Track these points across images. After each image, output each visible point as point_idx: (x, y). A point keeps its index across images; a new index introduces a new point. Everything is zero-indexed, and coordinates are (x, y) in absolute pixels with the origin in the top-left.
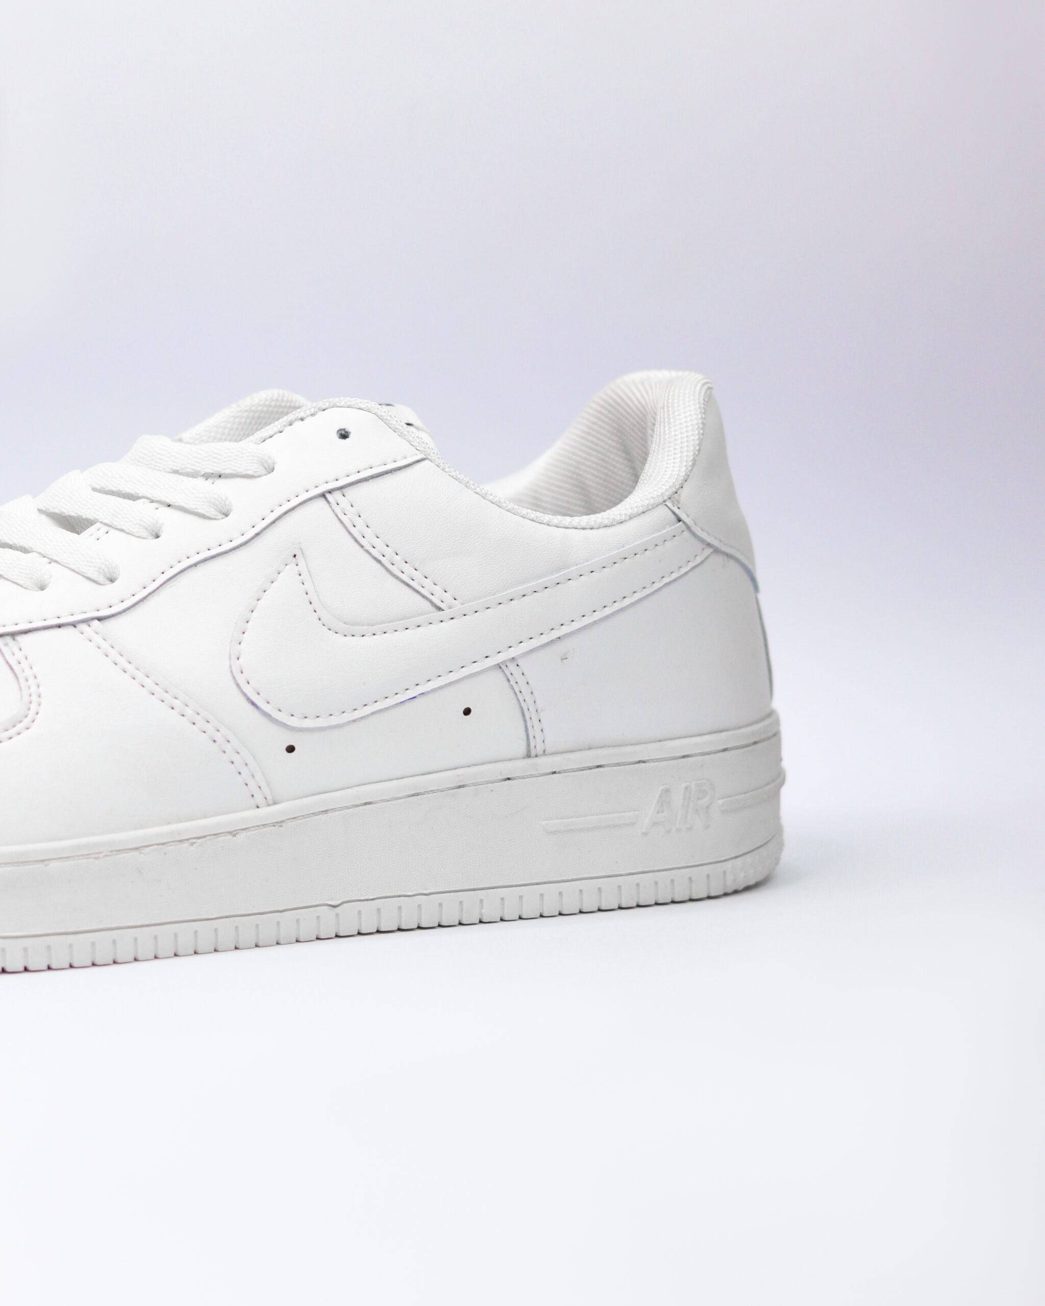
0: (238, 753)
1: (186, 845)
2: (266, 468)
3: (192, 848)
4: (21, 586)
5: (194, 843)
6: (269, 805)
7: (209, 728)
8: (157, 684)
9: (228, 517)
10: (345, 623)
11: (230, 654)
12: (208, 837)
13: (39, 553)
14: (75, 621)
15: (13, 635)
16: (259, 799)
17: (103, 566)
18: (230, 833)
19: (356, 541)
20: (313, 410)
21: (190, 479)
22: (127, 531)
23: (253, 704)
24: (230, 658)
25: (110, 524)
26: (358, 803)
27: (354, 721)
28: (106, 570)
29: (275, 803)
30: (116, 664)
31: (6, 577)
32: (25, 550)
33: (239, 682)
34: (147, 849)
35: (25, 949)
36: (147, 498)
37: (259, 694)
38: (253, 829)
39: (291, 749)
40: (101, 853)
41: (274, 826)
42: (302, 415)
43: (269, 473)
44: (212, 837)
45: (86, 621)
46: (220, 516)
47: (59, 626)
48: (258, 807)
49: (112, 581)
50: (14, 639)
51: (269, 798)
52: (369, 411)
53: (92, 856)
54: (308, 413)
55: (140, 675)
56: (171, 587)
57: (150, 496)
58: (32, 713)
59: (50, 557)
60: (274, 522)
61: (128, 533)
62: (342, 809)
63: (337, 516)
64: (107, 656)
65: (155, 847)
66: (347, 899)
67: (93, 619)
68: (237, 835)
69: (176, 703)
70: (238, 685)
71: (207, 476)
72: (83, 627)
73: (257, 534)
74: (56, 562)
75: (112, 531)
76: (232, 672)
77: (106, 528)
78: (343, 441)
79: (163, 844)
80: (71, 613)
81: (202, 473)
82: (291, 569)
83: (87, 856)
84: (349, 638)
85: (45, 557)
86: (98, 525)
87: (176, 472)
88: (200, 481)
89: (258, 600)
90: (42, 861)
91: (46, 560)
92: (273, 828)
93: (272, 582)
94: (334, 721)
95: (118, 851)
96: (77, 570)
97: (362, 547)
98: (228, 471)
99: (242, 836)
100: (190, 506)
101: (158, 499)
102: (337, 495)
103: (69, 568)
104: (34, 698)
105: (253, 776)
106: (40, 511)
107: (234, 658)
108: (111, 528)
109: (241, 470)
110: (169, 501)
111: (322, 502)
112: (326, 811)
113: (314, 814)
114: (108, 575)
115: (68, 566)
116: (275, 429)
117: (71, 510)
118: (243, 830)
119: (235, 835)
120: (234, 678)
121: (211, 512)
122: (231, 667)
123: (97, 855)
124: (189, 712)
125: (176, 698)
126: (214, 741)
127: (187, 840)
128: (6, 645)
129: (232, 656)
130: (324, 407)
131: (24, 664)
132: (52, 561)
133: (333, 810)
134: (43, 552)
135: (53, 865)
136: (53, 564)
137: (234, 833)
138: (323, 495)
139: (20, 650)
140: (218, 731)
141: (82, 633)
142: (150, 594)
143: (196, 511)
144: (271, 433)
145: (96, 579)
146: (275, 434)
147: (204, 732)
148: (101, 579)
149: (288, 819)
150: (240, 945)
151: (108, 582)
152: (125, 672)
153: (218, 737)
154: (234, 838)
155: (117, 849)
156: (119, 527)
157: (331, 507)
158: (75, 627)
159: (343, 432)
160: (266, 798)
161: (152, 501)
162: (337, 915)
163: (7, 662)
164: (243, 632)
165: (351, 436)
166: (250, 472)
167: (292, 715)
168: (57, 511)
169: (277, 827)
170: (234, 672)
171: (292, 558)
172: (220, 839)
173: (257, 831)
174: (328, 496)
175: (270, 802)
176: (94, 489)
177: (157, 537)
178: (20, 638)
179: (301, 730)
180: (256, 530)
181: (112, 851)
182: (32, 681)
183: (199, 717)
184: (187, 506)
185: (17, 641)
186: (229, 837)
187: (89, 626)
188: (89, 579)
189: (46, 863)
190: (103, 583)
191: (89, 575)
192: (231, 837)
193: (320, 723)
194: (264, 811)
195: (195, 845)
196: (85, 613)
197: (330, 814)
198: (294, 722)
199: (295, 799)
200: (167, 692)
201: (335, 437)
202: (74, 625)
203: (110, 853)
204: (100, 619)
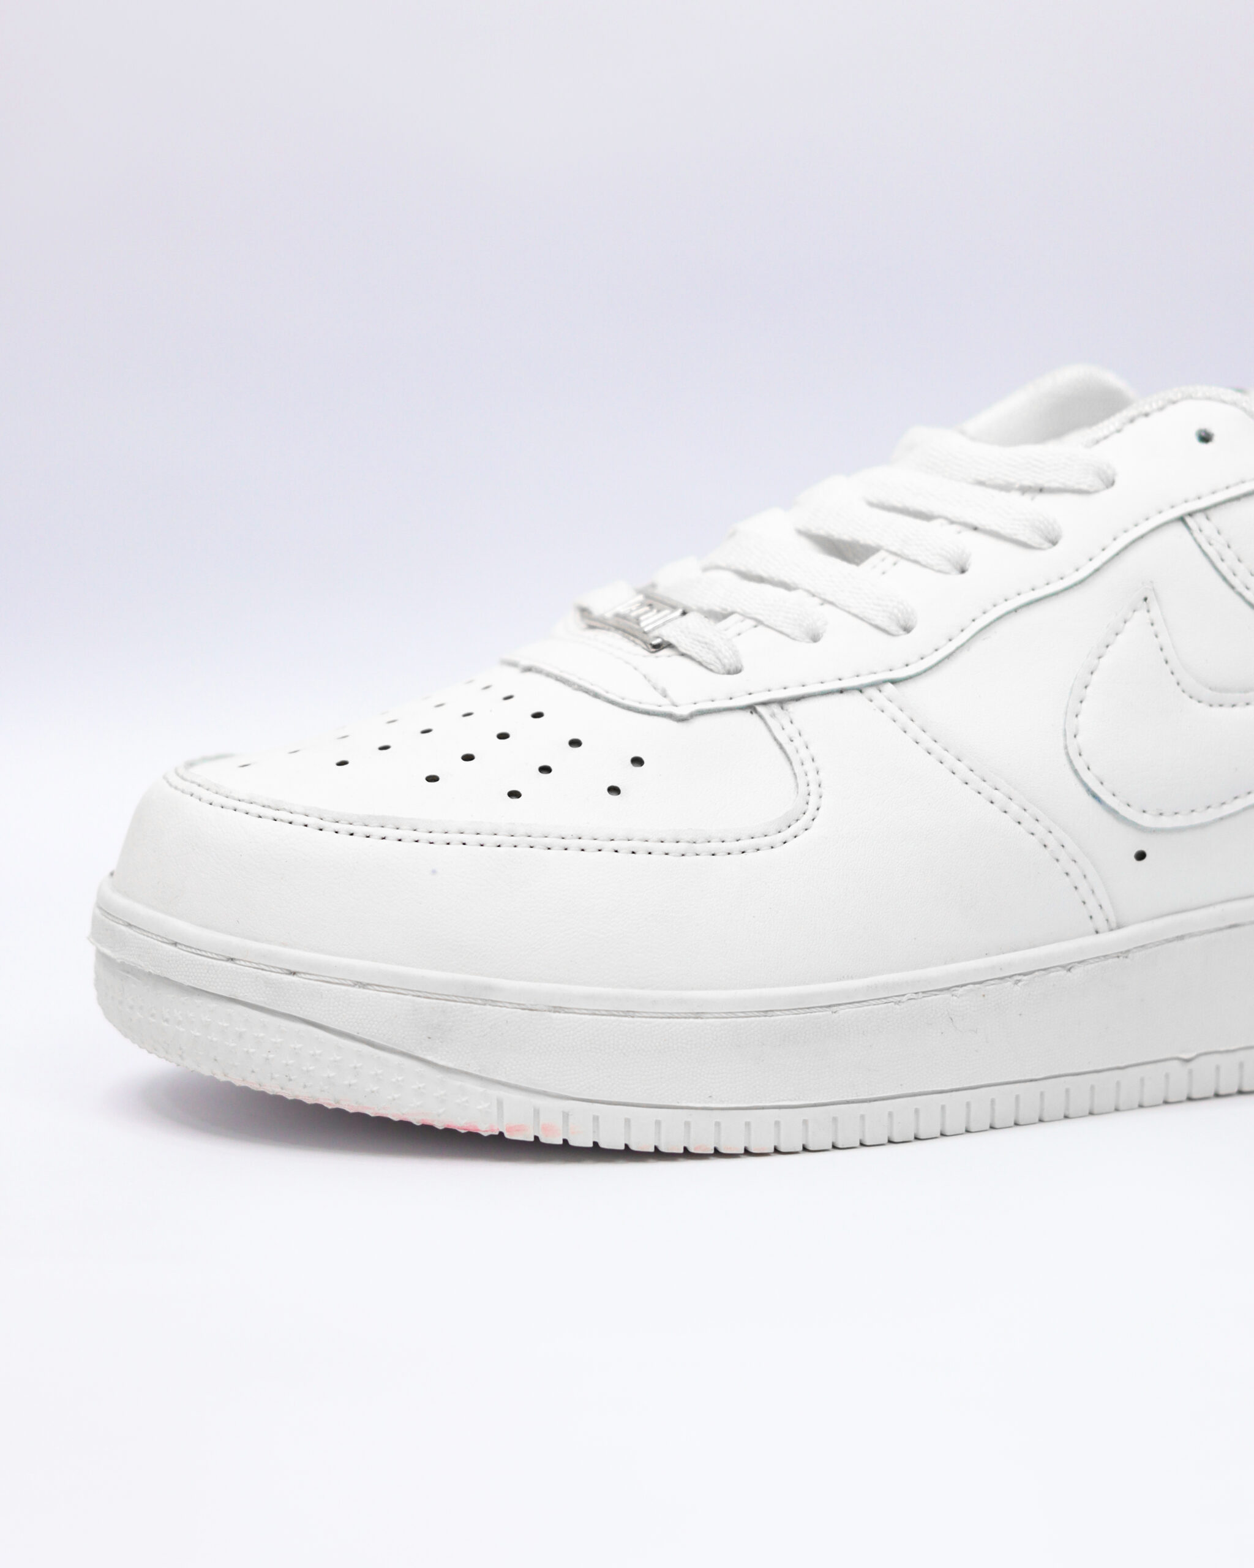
0: (1075, 861)
1: (1009, 983)
2: (1102, 481)
3: (1017, 988)
4: (788, 636)
5: (1019, 981)
6: (1111, 930)
7: (1039, 828)
8: (972, 771)
9: (1057, 546)
10: (1210, 689)
11: (1065, 730)
12: (1037, 973)
13: (808, 591)
14: (862, 685)
15: (781, 703)
16: (1100, 923)
17: (896, 611)
18: (1063, 967)
19: (1225, 579)
20: (1160, 403)
21: (1003, 494)
22: (924, 563)
23: (1095, 796)
24: (1065, 735)
25: (899, 552)
26: (1222, 925)
27: (1222, 819)
28: (900, 615)
29: (1119, 927)
30: (917, 743)
31: (766, 623)
32: (787, 587)
33: (1077, 767)
34: (961, 990)
35: (805, 1122)
36: (946, 518)
37: (1102, 783)
38: (1091, 961)
39: (1141, 856)
40: (904, 995)
41: (1118, 957)
42: (1147, 409)
43: (1107, 487)
44: (1043, 972)
45: (877, 685)
46: (1046, 545)
47: (841, 691)
48: (1097, 932)
49: (907, 630)
50: (782, 708)
51: (1113, 919)
52: (1234, 404)
53: (891, 1000)
54: (1155, 406)
55: (949, 758)
56: (984, 639)
57: (950, 516)
58: (811, 808)
59: (823, 596)
60: (1118, 554)
61: (925, 566)
62: (1202, 933)
63: (1200, 546)
64: (905, 732)
65: (971, 986)
66: (1203, 1051)
67: (885, 682)
68: (1072, 970)
69: (997, 796)
70: (1076, 772)
71: (1024, 490)
72: (872, 692)
73: (1097, 570)
74: (831, 603)
75: (903, 564)
76: (1067, 754)
77: (893, 559)
78: (1204, 446)
79: (981, 983)
80: (856, 674)
81: (1017, 486)
82: (1141, 616)
83: (886, 999)
84: (1216, 710)
85: (814, 595)
86: (882, 554)
87: (981, 483)
88: (1015, 496)
89: (1100, 658)
90: (830, 1006)
91: (816, 601)
92: (1117, 959)
93: (1117, 634)
94: (1197, 819)
95: (923, 992)
96: (861, 616)
97: (1233, 587)
98: (1054, 485)
99: (1078, 971)
100: (1006, 531)
101: (962, 520)
102: (1200, 518)
103: (849, 612)
104: (813, 787)
105: (1093, 892)
106: (800, 532)
107: (1070, 735)
108: (899, 559)
109: (1071, 483)
110: (976, 523)
111: (1179, 528)
112: (1181, 938)
113: (1168, 941)
114: (902, 623)
115: (847, 609)
116: (1112, 428)
117: (842, 532)
118: (1080, 962)
119: (1069, 970)
120: (1071, 762)
121: (1036, 540)
122: (1066, 747)
123: (898, 999)
124: (1014, 807)
125: (996, 789)
126: (1045, 846)
127: (1011, 977)
128: (773, 715)
129: (1068, 733)
130: (1174, 399)
131: (798, 741)
132: (825, 601)
133: (1191, 935)
134: (813, 590)
135: (843, 1011)
136: (827, 607)
137: (1069, 968)
138: (1182, 519)
139: (792, 722)
140: (1050, 832)
141: (871, 701)
142: (958, 649)
143: (1014, 537)
144: (1106, 432)
145: (887, 629)
146: (1112, 434)
147: (1033, 834)
148: (894, 628)
149: (1135, 948)
150: (1071, 1113)
151: (902, 632)
152: (929, 753)
153: (1050, 840)
154: (1069, 974)
156: (912, 558)
157: (1192, 534)
158: (861, 691)
159: (1203, 434)
160: (1107, 920)
161: (952, 522)
162: (1190, 1072)
163: (775, 739)
164: (1080, 700)
165: (1216, 439)
166: (1084, 487)
167: (1144, 812)
168: (822, 532)
169: (1121, 958)
170: (1071, 755)
171: (1142, 602)
172: (1052, 974)
173: (1096, 964)
174: (1189, 520)
175: (1114, 925)
176: (871, 504)
177: (963, 571)
178: (792, 707)
179: (1154, 831)
180: (1096, 564)
181: (917, 993)
182: (809, 765)
183: (1026, 814)
184: (1002, 532)
185: (787, 710)
186: (1063, 972)
187: (880, 691)
188: (877, 627)
189: (835, 1009)
190: (896, 633)
191: (878, 622)
192: (1065, 971)
193: (1180, 821)
194: (1106, 937)
195: (1020, 984)
196: (875, 673)
197: (1187, 941)
198: (1147, 821)
199: (1142, 921)
200: (984, 781)
201: (1195, 440)
202: (860, 690)
203: (914, 996)
204: (894, 682)
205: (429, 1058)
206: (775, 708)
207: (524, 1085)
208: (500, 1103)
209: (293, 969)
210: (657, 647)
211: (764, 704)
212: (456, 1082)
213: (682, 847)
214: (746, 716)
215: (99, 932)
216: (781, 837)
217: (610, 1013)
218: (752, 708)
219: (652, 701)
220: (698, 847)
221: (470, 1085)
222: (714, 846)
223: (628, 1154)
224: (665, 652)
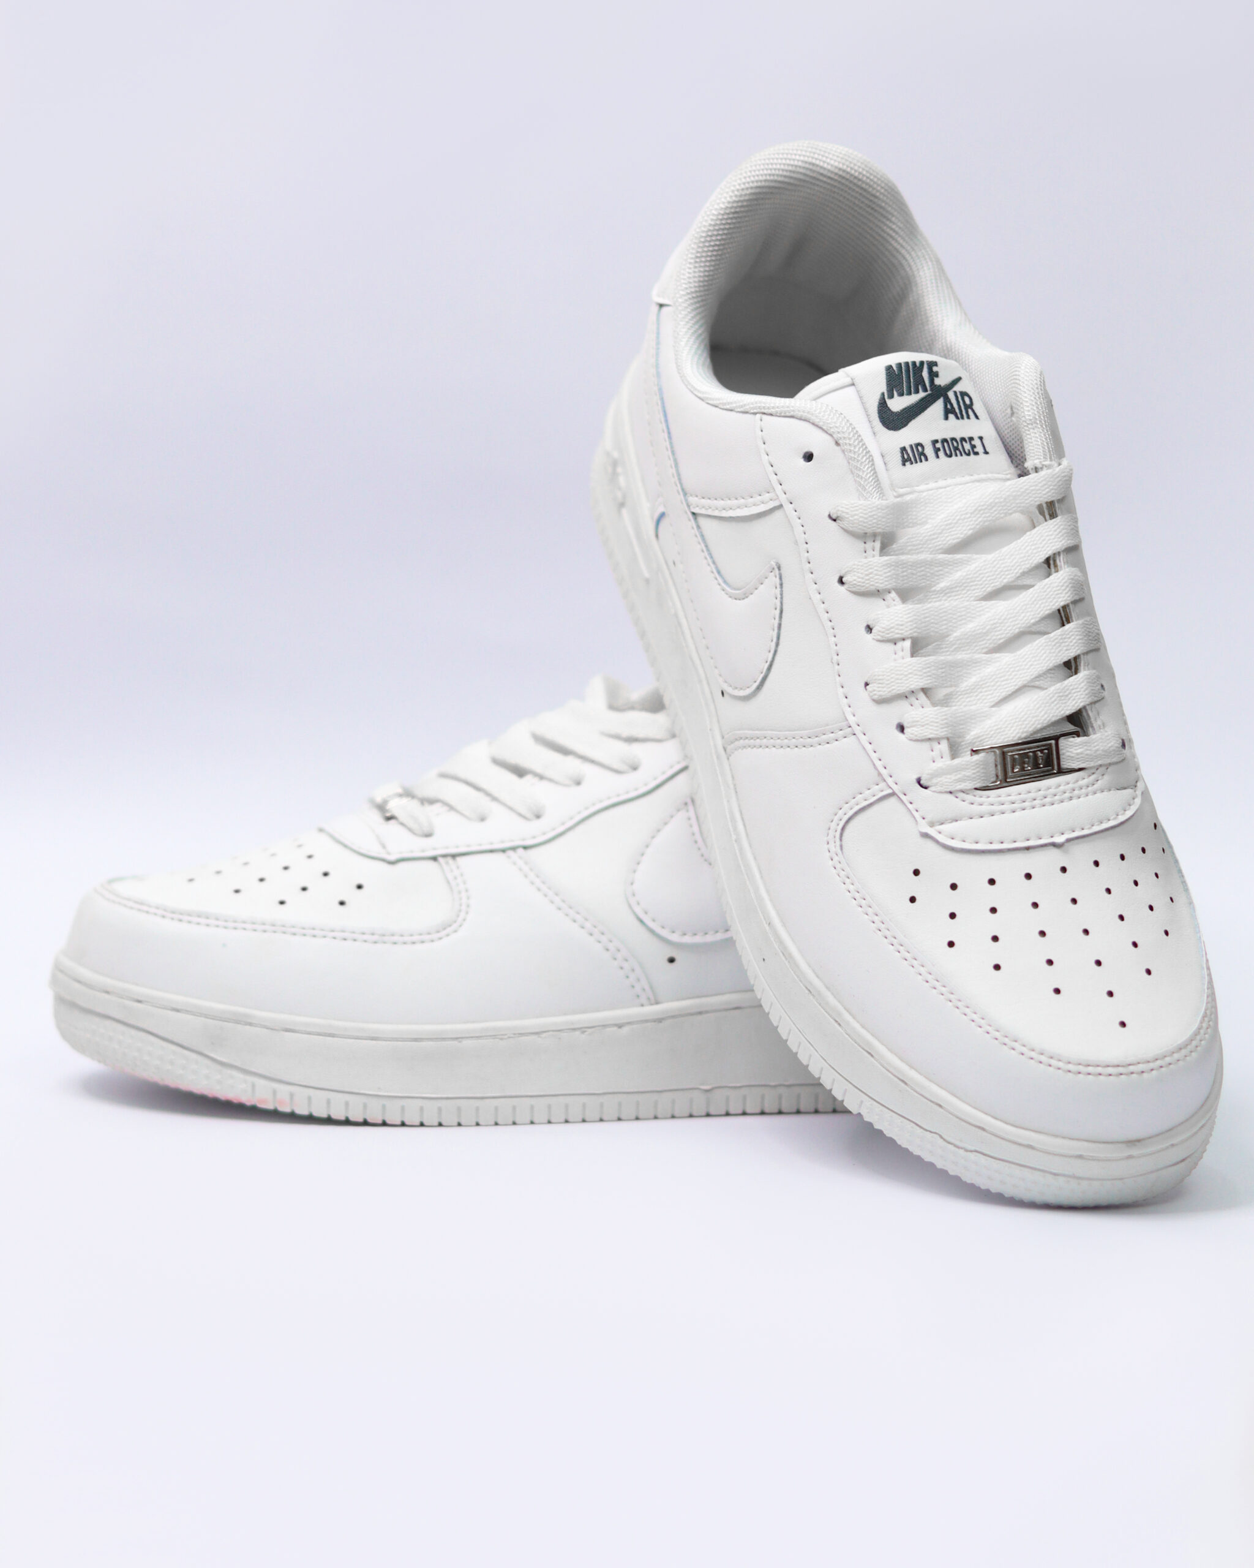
0: (627, 961)
1: (577, 1033)
4: (467, 817)
5: (585, 1032)
6: (652, 1004)
7: (604, 939)
9: (636, 771)
11: (625, 880)
12: (597, 1028)
14: (505, 848)
15: (454, 856)
16: (643, 1000)
17: (532, 805)
18: (616, 1025)
22: (555, 781)
23: (641, 922)
24: (625, 883)
27: (726, 939)
28: (535, 809)
29: (657, 1003)
30: (533, 884)
33: (631, 903)
35: (440, 1108)
37: (646, 913)
38: (636, 1023)
39: (672, 960)
40: (506, 1035)
41: (655, 1022)
44: (600, 1027)
45: (514, 849)
46: (629, 771)
47: (491, 851)
48: (641, 1005)
49: (538, 817)
50: (453, 859)
51: (653, 998)
53: (498, 1037)
55: (551, 894)
56: (584, 825)
58: (460, 919)
59: (494, 796)
61: (556, 783)
62: (713, 1012)
64: (526, 877)
65: (551, 1033)
66: (718, 1086)
67: (520, 847)
70: (630, 906)
71: (626, 739)
72: (511, 853)
73: (658, 786)
74: (498, 800)
76: (626, 894)
77: (538, 778)
79: (559, 1031)
80: (501, 841)
81: (624, 737)
82: (682, 814)
83: (494, 1037)
85: (490, 796)
86: (533, 774)
88: (621, 743)
89: (653, 838)
90: (457, 1038)
91: (490, 799)
92: (653, 1023)
93: (666, 824)
94: (709, 939)
96: (512, 808)
98: (642, 736)
99: (626, 1030)
100: (608, 762)
101: (585, 755)
104: (464, 908)
105: (639, 980)
106: (492, 759)
109: (652, 735)
110: (594, 758)
112: (700, 1013)
113: (690, 1015)
114: (535, 812)
115: (505, 804)
117: (519, 759)
118: (627, 1023)
119: (620, 1028)
120: (627, 900)
121: (623, 768)
122: (625, 891)
123: (503, 1037)
124: (588, 925)
125: (578, 914)
126: (608, 950)
127: (579, 1029)
128: (447, 863)
129: (628, 882)
131: (459, 880)
133: (707, 1013)
134: (488, 791)
135: (465, 1042)
136: (495, 802)
137: (620, 1026)
139: (458, 868)
140: (611, 942)
141: (509, 858)
142: (566, 830)
143: (611, 766)
145: (525, 815)
147: (600, 942)
148: (528, 815)
149: (668, 1017)
150: (622, 1117)
151: (534, 818)
152: (539, 890)
153: (610, 946)
154: (620, 1030)
155: (520, 1032)
156: (549, 777)
160: (649, 999)
161: (579, 757)
162: (708, 1098)
163: (446, 878)
164: (637, 863)
166: (658, 738)
167: (673, 932)
169: (657, 1023)
170: (628, 895)
171: (684, 805)
172: (607, 1030)
173: (638, 1025)
175: (653, 1001)
176: (534, 739)
177: (578, 785)
178: (459, 859)
179: (680, 945)
180: (658, 782)
181: (515, 1034)
182: (463, 894)
183: (596, 930)
184: (605, 763)
185: (455, 861)
186: (615, 1029)
187: (516, 852)
188: (521, 815)
189: (460, 1040)
190: (531, 818)
191: (522, 812)
192: (617, 1028)
193: (697, 940)
194: (646, 1009)
196: (514, 842)
197: (704, 1016)
198: (675, 938)
199: (674, 1000)
200: (571, 908)
202: (503, 851)
203: (512, 1036)
204: (525, 848)
205: (212, 1055)
206: (450, 860)
207: (267, 1074)
208: (253, 1086)
209: (140, 999)
210: (389, 819)
211: (444, 856)
212: (229, 1072)
213: (376, 938)
214: (431, 863)
215: (54, 982)
216: (439, 935)
217: (319, 1034)
218: (435, 859)
219: (376, 851)
220: (386, 938)
221: (235, 1073)
222: (395, 938)
223: (329, 1121)
224: (392, 822)
